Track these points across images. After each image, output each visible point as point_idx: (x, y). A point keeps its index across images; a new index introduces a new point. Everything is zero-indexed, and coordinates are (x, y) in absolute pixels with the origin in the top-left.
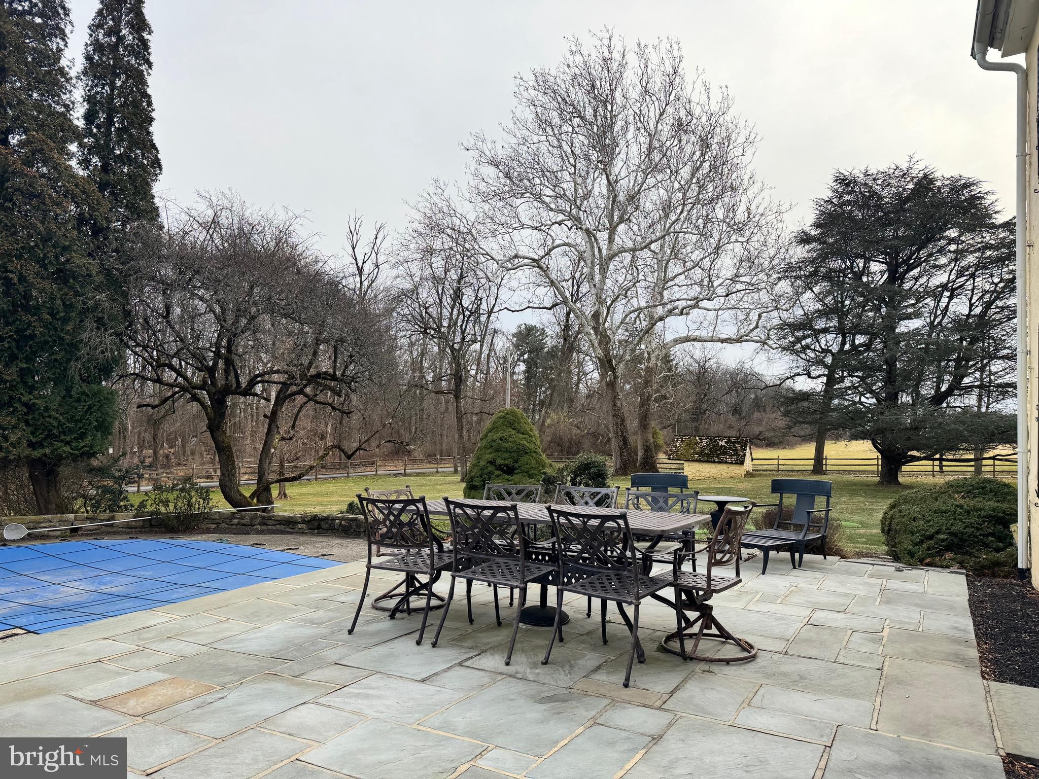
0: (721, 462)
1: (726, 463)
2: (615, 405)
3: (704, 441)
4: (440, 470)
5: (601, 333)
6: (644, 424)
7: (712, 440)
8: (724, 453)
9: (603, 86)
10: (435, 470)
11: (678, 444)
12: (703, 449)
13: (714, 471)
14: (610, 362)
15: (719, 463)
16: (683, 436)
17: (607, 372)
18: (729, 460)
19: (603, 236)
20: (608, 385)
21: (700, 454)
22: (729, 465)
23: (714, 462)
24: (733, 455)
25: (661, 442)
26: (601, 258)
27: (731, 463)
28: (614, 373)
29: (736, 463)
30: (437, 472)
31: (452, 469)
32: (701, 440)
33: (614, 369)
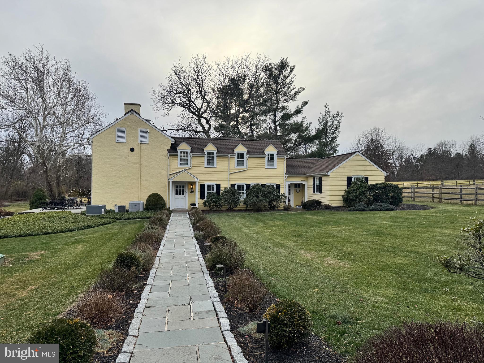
2: (47, 179)
3: (80, 191)
5: (41, 153)
6: (58, 186)
7: (83, 190)
8: (87, 194)
9: (40, 66)
11: (71, 192)
12: (80, 193)
14: (45, 164)
17: (44, 167)
19: (41, 119)
20: (44, 172)
21: (79, 195)
25: (64, 191)
26: (40, 127)
28: (46, 168)
32: (79, 190)
33: (47, 166)
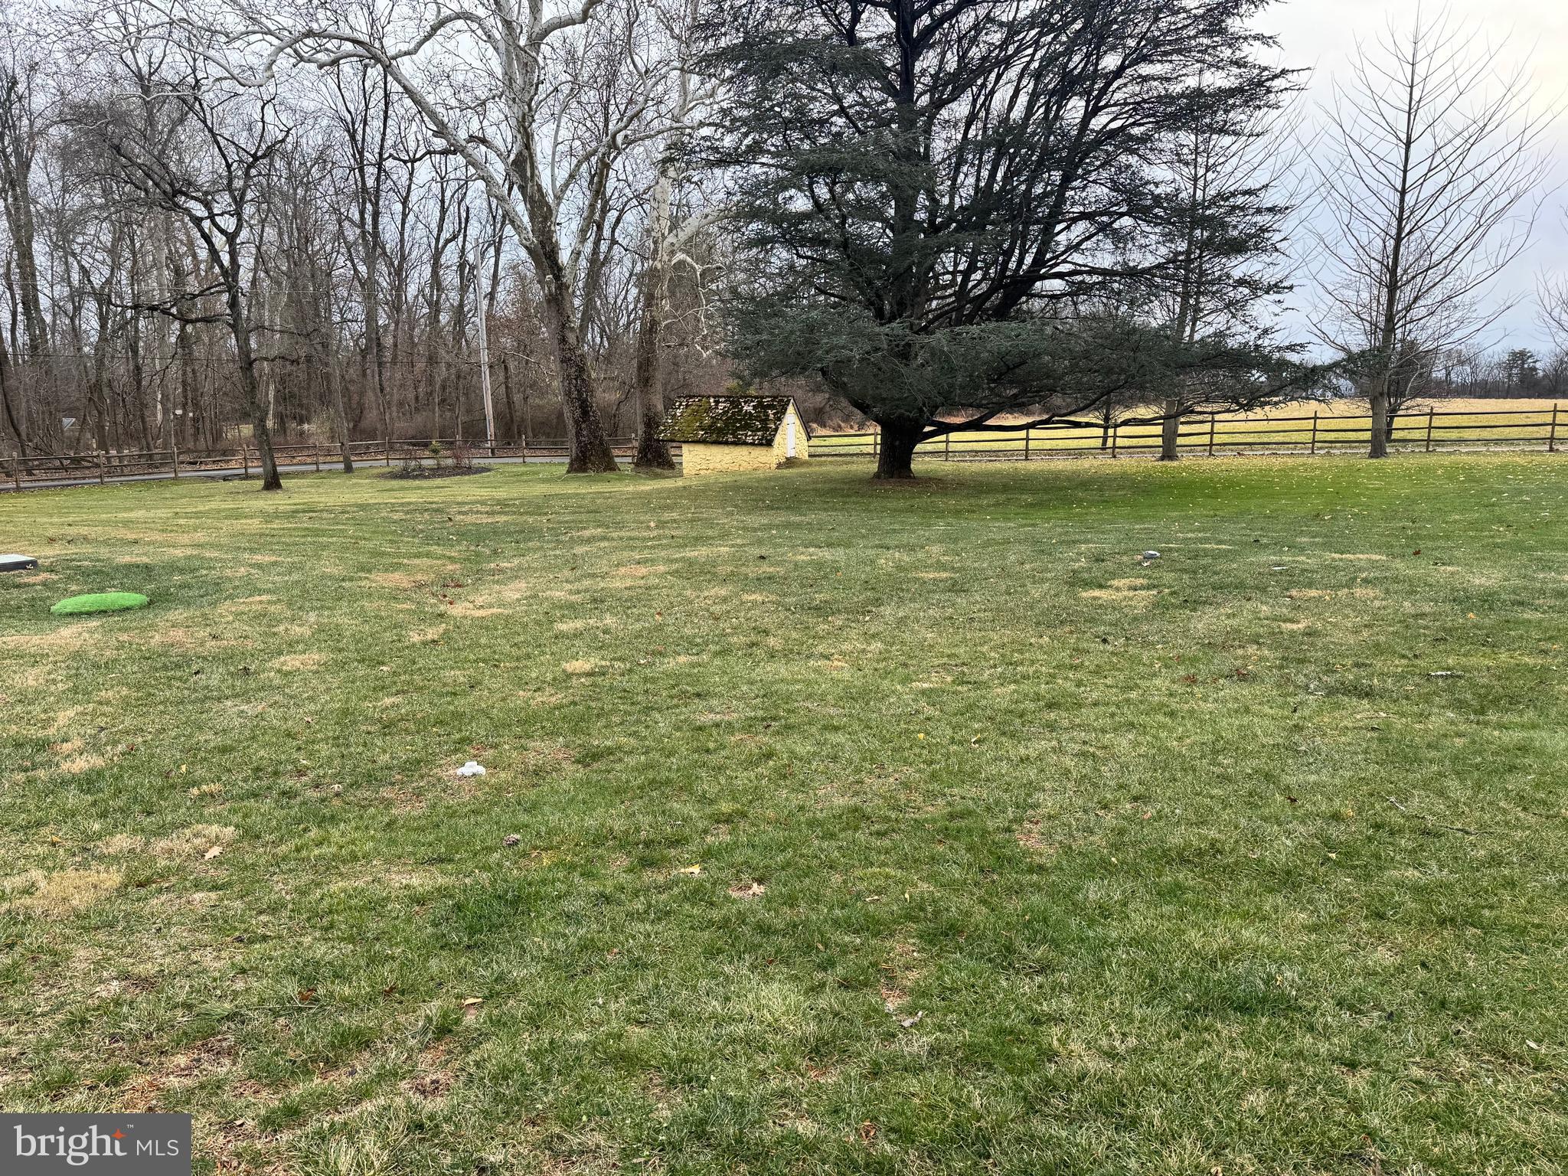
0: (738, 443)
1: (745, 443)
3: (721, 406)
4: (321, 467)
6: (644, 378)
7: (735, 402)
10: (314, 467)
11: (679, 413)
12: (716, 420)
13: (728, 459)
15: (735, 444)
16: (691, 397)
18: (749, 440)
21: (710, 429)
22: (750, 449)
23: (726, 443)
24: (759, 430)
27: (752, 444)
29: (761, 444)
30: (318, 470)
31: (342, 466)
32: (717, 403)
